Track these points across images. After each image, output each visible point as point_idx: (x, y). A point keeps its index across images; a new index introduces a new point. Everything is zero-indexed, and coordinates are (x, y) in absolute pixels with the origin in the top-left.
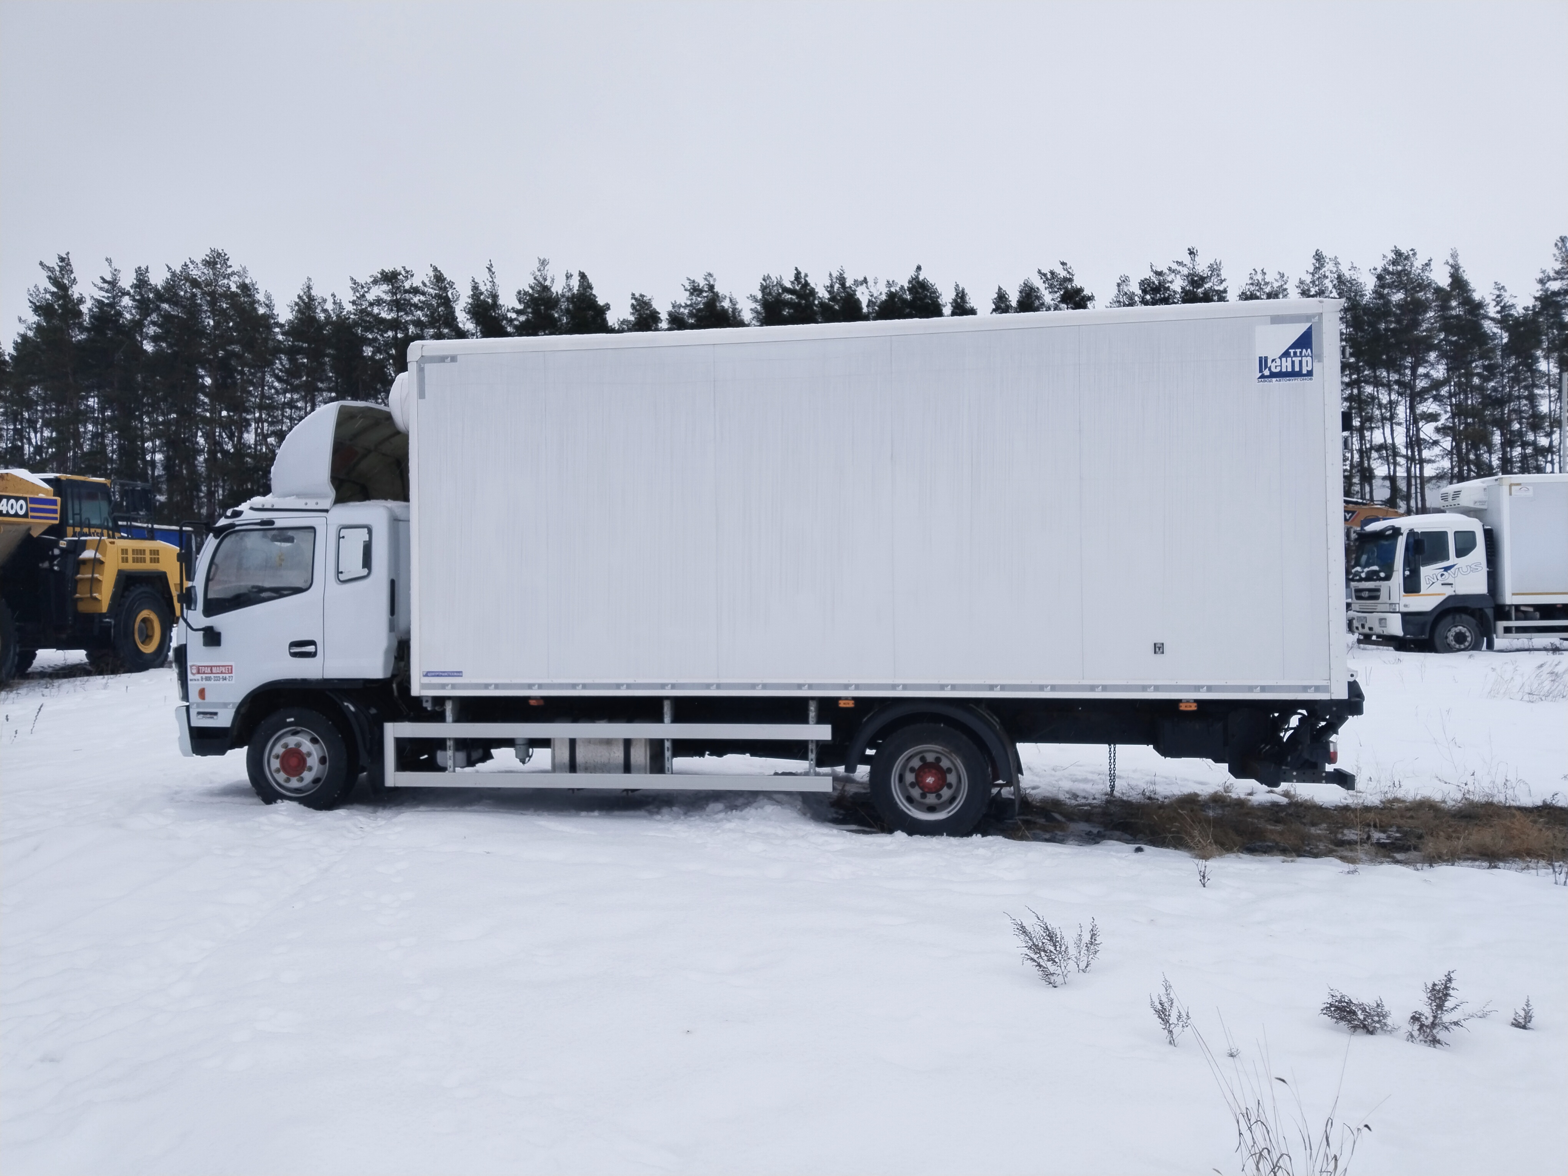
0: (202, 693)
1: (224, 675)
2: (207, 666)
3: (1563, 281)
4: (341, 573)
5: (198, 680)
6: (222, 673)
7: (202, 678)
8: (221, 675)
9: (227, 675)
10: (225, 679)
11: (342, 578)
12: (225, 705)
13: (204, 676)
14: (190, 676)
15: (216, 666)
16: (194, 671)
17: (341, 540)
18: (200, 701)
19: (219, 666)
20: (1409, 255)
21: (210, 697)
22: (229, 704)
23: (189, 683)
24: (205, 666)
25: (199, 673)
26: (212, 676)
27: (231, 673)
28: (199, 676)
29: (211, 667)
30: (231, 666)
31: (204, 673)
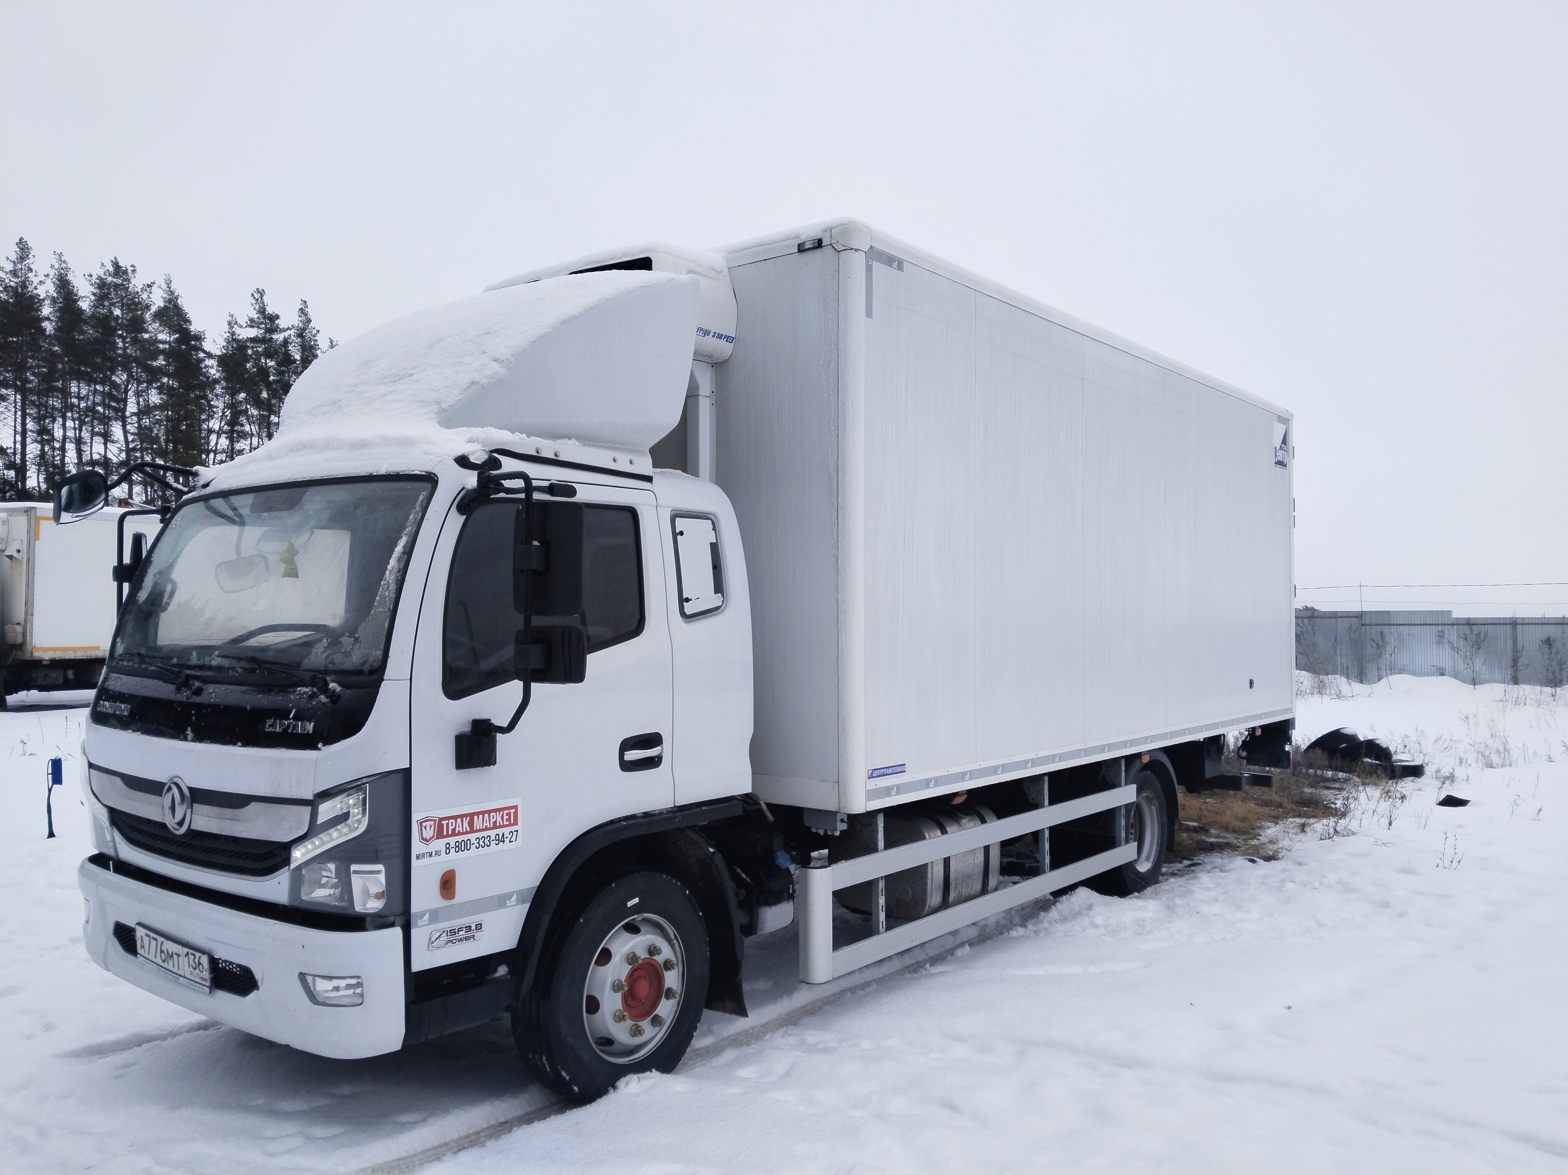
0: (447, 884)
1: (500, 831)
2: (462, 816)
3: (259, 330)
4: (687, 600)
5: (438, 853)
6: (495, 826)
7: (448, 847)
8: (492, 833)
9: (506, 831)
10: (501, 840)
11: (689, 609)
12: (501, 901)
13: (452, 840)
14: (417, 847)
15: (483, 813)
16: (428, 833)
17: (679, 537)
18: (442, 903)
19: (489, 812)
20: (127, 270)
21: (463, 892)
22: (509, 896)
23: (415, 863)
24: (455, 818)
25: (440, 835)
26: (473, 837)
27: (516, 823)
28: (439, 844)
29: (472, 815)
30: (516, 807)
31: (454, 834)
